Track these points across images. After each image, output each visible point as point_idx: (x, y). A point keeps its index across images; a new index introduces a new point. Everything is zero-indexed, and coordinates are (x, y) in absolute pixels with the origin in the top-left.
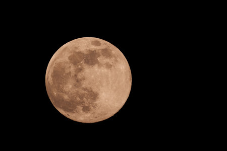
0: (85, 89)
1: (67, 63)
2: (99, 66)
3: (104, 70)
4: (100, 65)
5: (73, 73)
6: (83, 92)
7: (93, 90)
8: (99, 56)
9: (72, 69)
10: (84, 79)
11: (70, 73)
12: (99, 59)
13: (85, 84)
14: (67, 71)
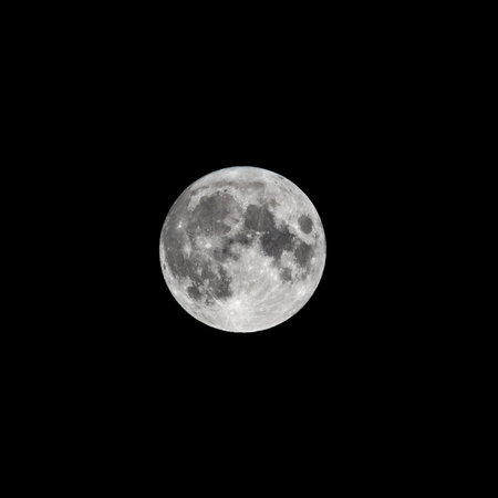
0: (222, 272)
1: (240, 210)
2: (274, 263)
3: (274, 275)
4: (277, 263)
5: (231, 234)
6: (216, 272)
7: (231, 285)
8: (290, 249)
9: (237, 228)
10: (236, 258)
11: (228, 229)
12: (285, 253)
13: (229, 265)
14: (227, 222)
